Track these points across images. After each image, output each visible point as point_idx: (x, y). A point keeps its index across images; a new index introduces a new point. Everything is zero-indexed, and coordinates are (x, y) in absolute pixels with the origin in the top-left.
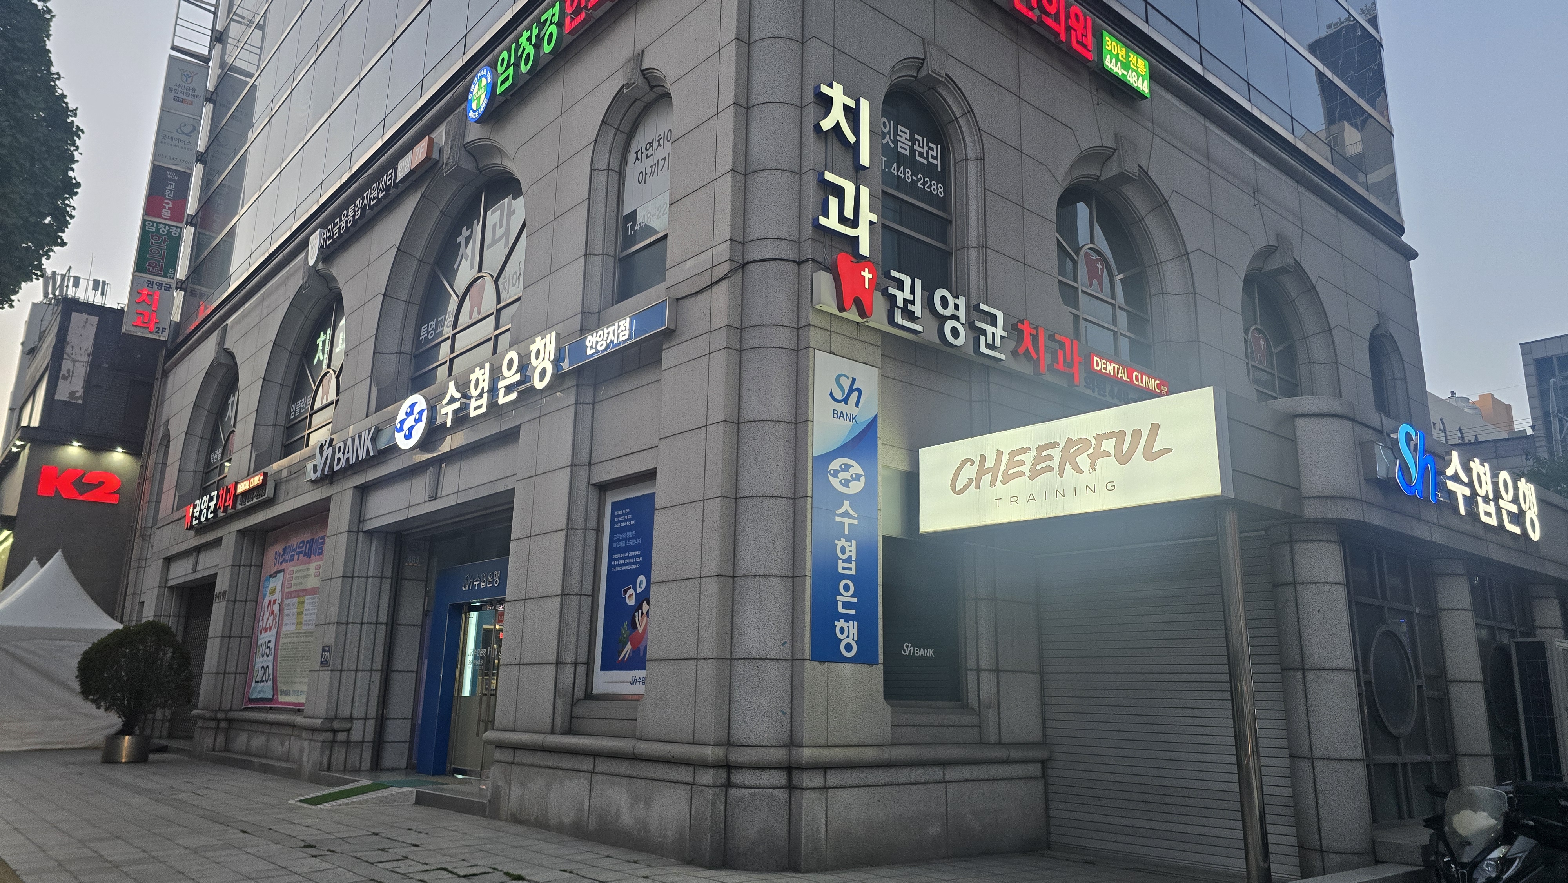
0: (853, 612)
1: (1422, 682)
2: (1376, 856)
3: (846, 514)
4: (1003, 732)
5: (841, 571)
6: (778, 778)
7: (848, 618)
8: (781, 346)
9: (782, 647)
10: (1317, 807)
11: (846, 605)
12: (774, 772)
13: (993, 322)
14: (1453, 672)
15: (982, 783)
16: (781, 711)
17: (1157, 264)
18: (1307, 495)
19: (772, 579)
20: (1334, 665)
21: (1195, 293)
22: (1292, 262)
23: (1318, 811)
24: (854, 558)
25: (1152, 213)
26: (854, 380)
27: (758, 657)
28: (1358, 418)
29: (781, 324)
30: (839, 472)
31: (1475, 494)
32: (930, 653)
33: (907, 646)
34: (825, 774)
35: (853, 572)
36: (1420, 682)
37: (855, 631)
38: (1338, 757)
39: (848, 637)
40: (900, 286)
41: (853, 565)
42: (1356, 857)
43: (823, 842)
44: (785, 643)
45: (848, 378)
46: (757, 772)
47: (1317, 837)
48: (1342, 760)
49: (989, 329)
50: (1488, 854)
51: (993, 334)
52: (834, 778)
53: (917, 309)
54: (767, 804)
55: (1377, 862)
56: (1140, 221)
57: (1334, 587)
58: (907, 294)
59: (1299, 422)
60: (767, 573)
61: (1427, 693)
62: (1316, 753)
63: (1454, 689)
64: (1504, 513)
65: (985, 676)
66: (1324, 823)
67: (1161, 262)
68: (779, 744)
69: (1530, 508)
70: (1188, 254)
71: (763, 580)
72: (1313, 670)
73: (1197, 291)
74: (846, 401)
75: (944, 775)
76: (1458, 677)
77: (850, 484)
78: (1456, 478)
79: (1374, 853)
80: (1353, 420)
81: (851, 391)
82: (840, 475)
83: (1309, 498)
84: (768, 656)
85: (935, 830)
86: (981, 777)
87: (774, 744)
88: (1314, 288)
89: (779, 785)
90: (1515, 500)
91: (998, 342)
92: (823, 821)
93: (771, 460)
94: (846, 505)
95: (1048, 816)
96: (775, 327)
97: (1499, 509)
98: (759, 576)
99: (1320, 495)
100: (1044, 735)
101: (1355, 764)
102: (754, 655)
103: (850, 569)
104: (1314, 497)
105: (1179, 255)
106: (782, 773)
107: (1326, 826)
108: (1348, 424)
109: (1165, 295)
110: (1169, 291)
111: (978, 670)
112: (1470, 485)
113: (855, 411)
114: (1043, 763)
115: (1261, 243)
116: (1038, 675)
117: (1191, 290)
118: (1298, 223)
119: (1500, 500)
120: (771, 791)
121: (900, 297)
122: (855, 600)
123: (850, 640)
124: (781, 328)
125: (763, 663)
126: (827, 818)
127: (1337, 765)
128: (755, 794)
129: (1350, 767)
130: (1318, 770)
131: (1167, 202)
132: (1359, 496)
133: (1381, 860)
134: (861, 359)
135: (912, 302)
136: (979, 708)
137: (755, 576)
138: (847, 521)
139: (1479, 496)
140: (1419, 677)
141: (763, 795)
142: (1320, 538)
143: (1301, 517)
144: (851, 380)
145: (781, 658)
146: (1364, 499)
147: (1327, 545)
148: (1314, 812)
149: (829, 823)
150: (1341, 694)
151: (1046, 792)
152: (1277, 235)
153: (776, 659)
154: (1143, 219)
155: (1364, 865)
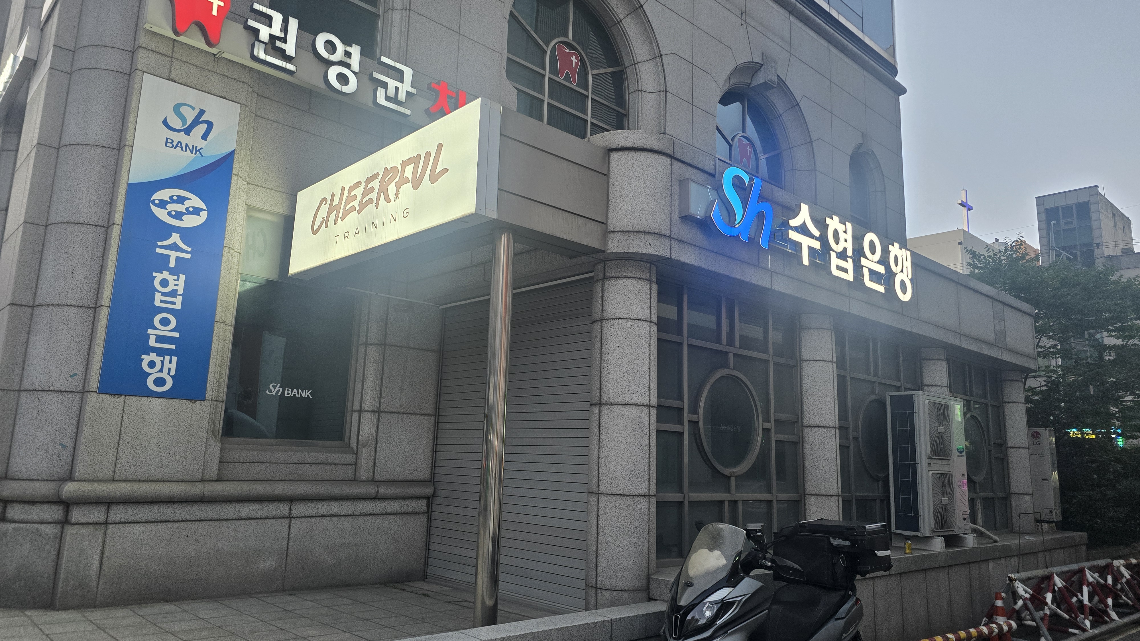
0: (173, 347)
1: (771, 425)
2: (649, 592)
3: (174, 247)
4: (378, 469)
5: (157, 303)
6: (51, 513)
7: (161, 352)
8: (107, 67)
9: (70, 379)
10: (597, 543)
11: (160, 339)
12: (46, 507)
13: (400, 76)
14: (809, 418)
15: (343, 518)
16: (61, 444)
17: (635, 64)
18: (612, 230)
19: (66, 309)
20: (627, 400)
21: (666, 91)
22: (775, 79)
23: (597, 547)
24: (181, 291)
25: (630, 16)
26: (202, 112)
27: (40, 388)
28: (678, 156)
29: (110, 45)
30: (169, 203)
31: (826, 247)
32: (306, 394)
33: (274, 387)
34: (108, 509)
35: (178, 306)
36: (767, 425)
37: (173, 366)
38: (621, 492)
39: (161, 370)
40: (268, 21)
41: (179, 300)
42: (626, 594)
43: (94, 578)
44: (76, 374)
45: (193, 109)
46: (27, 507)
47: (594, 573)
48: (624, 495)
49: (392, 83)
50: (707, 597)
51: (397, 89)
52: (118, 513)
53: (290, 48)
54: (31, 539)
55: (650, 599)
56: (619, 23)
57: (637, 324)
58: (276, 30)
59: (614, 155)
60: (61, 302)
61: (774, 437)
62: (602, 488)
63: (808, 433)
64: (866, 272)
65: (366, 417)
66: (600, 559)
67: (638, 63)
68: (53, 479)
69: (902, 271)
70: (661, 56)
71: (55, 310)
72: (607, 404)
73: (668, 89)
74: (187, 131)
75: (290, 510)
76: (813, 422)
77: (184, 218)
78: (803, 229)
79: (648, 589)
80: (672, 157)
81: (196, 122)
82: (168, 206)
83: (613, 232)
84: (51, 388)
85: (269, 563)
86: (343, 513)
87: (46, 478)
88: (798, 104)
89: (51, 520)
90: (884, 261)
91: (402, 96)
92: (97, 557)
93: (81, 186)
94: (175, 238)
95: (428, 549)
96: (103, 48)
97: (858, 268)
98: (53, 305)
99: (624, 229)
100: (433, 474)
101: (636, 500)
102: (36, 386)
103: (174, 303)
104: (618, 231)
105: (654, 56)
106: (57, 508)
107: (603, 563)
108: (667, 160)
109: (640, 92)
110: (644, 88)
111: (360, 411)
112: (823, 239)
113: (201, 144)
114: (429, 499)
115: (744, 58)
116: (432, 418)
117: (663, 88)
118: (788, 48)
119: (862, 259)
120: (36, 526)
121: (264, 32)
122: (177, 335)
123: (164, 375)
124: (110, 49)
125: (44, 394)
126: (102, 553)
127: (619, 501)
128: (19, 529)
129: (630, 503)
130: (601, 505)
131: (642, 6)
132: (668, 233)
133: (652, 597)
134: (216, 92)
135: (284, 40)
136: (357, 447)
137: (49, 305)
138: (173, 255)
139: (834, 251)
140: (767, 420)
141: (27, 530)
142: (629, 275)
143: (604, 251)
144: (197, 111)
145: (68, 389)
146: (674, 236)
147: (635, 281)
148: (594, 548)
149: (105, 559)
150: (631, 430)
151: (429, 527)
152: (763, 54)
153: (60, 391)
154: (621, 21)
155: (634, 602)
